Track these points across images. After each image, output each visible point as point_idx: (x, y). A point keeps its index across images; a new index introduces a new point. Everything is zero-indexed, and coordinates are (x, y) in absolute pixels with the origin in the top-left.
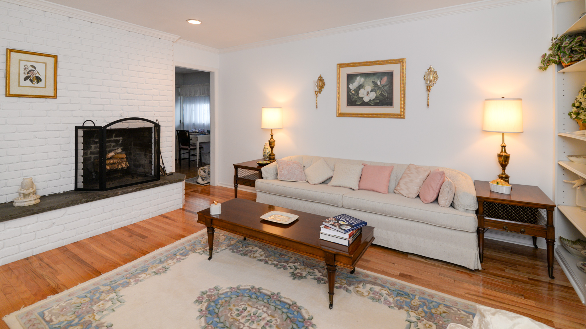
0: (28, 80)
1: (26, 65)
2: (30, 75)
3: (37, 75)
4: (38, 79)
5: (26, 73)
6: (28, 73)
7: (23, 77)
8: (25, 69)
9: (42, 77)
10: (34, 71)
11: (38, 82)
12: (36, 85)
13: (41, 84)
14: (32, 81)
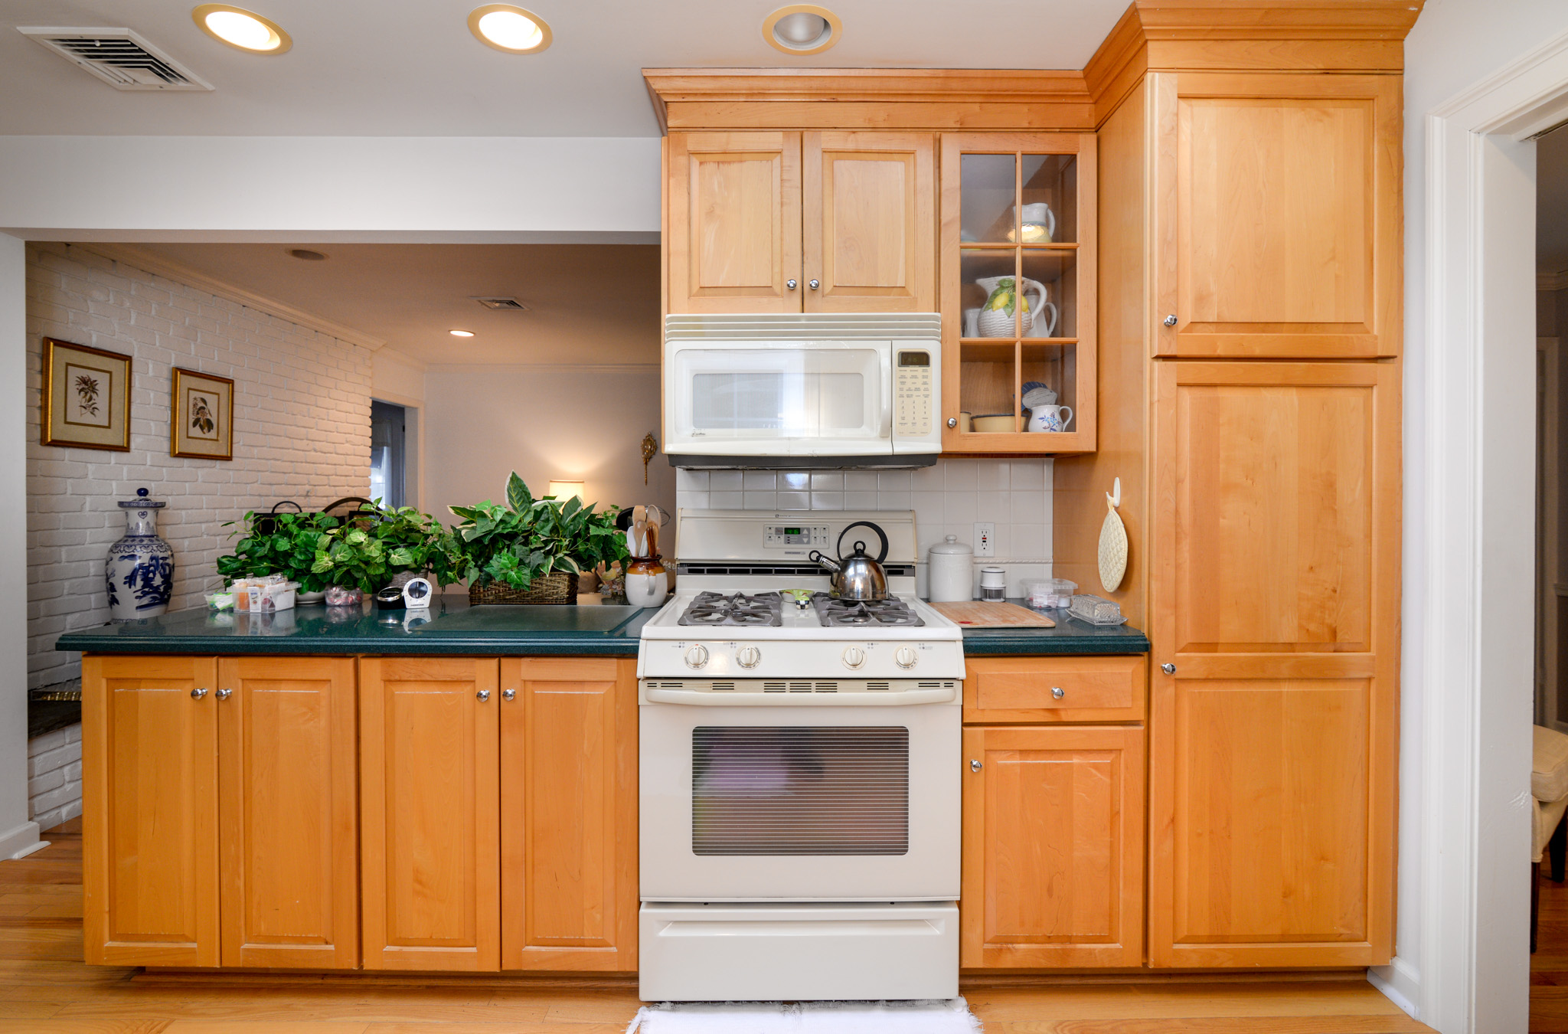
0: (198, 427)
1: (195, 399)
2: (199, 416)
3: (209, 417)
4: (209, 425)
5: (196, 412)
6: (198, 413)
7: (191, 421)
8: (194, 405)
9: (214, 421)
10: (204, 408)
11: (209, 431)
12: (208, 435)
13: (213, 434)
14: (202, 428)
